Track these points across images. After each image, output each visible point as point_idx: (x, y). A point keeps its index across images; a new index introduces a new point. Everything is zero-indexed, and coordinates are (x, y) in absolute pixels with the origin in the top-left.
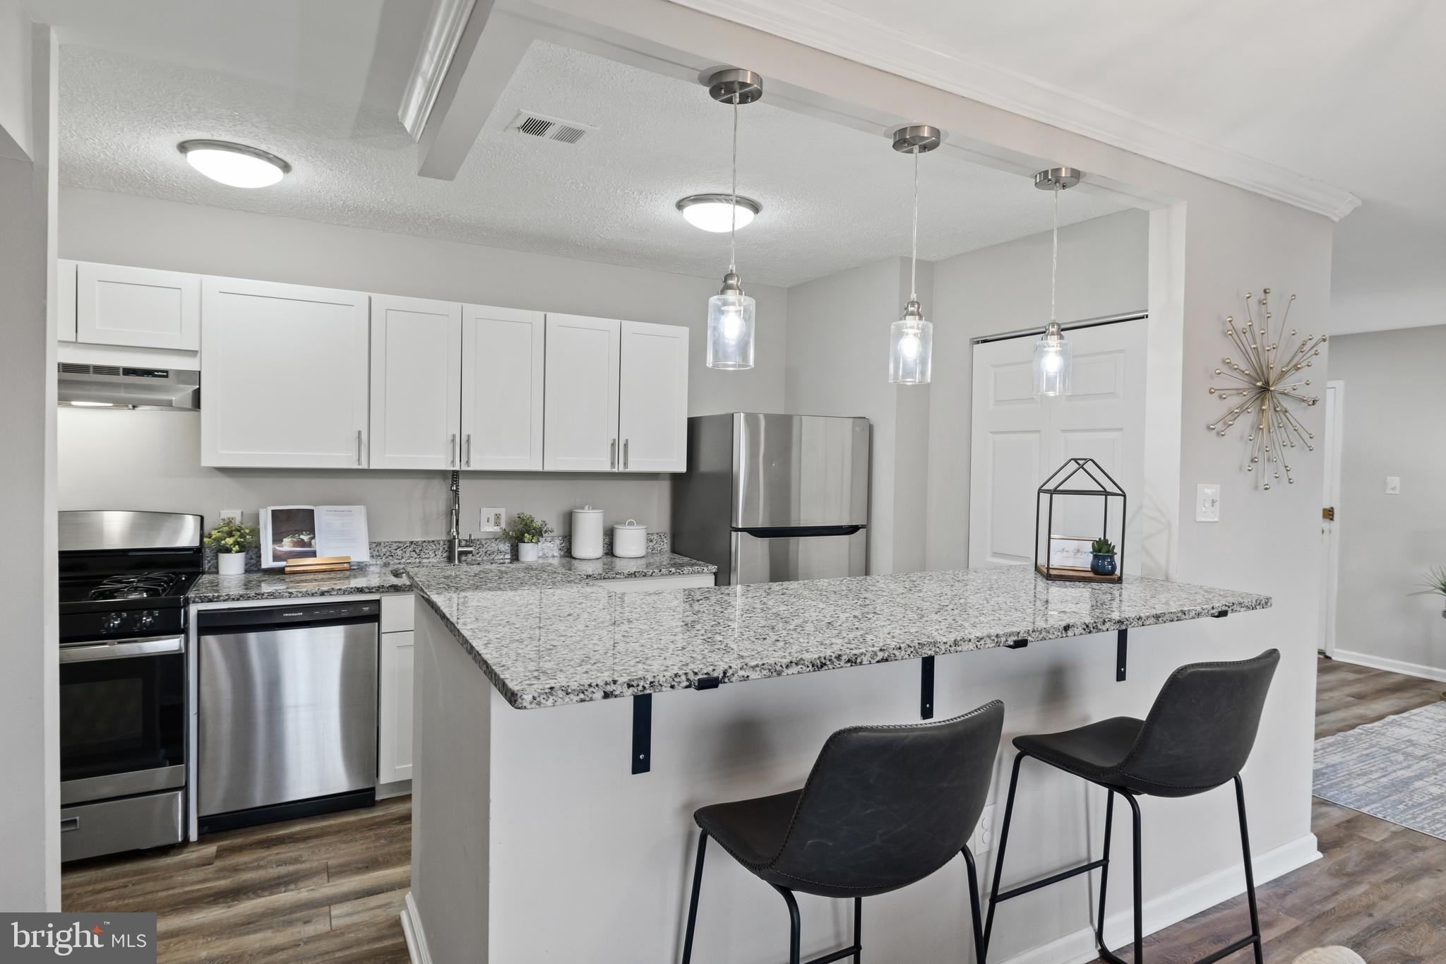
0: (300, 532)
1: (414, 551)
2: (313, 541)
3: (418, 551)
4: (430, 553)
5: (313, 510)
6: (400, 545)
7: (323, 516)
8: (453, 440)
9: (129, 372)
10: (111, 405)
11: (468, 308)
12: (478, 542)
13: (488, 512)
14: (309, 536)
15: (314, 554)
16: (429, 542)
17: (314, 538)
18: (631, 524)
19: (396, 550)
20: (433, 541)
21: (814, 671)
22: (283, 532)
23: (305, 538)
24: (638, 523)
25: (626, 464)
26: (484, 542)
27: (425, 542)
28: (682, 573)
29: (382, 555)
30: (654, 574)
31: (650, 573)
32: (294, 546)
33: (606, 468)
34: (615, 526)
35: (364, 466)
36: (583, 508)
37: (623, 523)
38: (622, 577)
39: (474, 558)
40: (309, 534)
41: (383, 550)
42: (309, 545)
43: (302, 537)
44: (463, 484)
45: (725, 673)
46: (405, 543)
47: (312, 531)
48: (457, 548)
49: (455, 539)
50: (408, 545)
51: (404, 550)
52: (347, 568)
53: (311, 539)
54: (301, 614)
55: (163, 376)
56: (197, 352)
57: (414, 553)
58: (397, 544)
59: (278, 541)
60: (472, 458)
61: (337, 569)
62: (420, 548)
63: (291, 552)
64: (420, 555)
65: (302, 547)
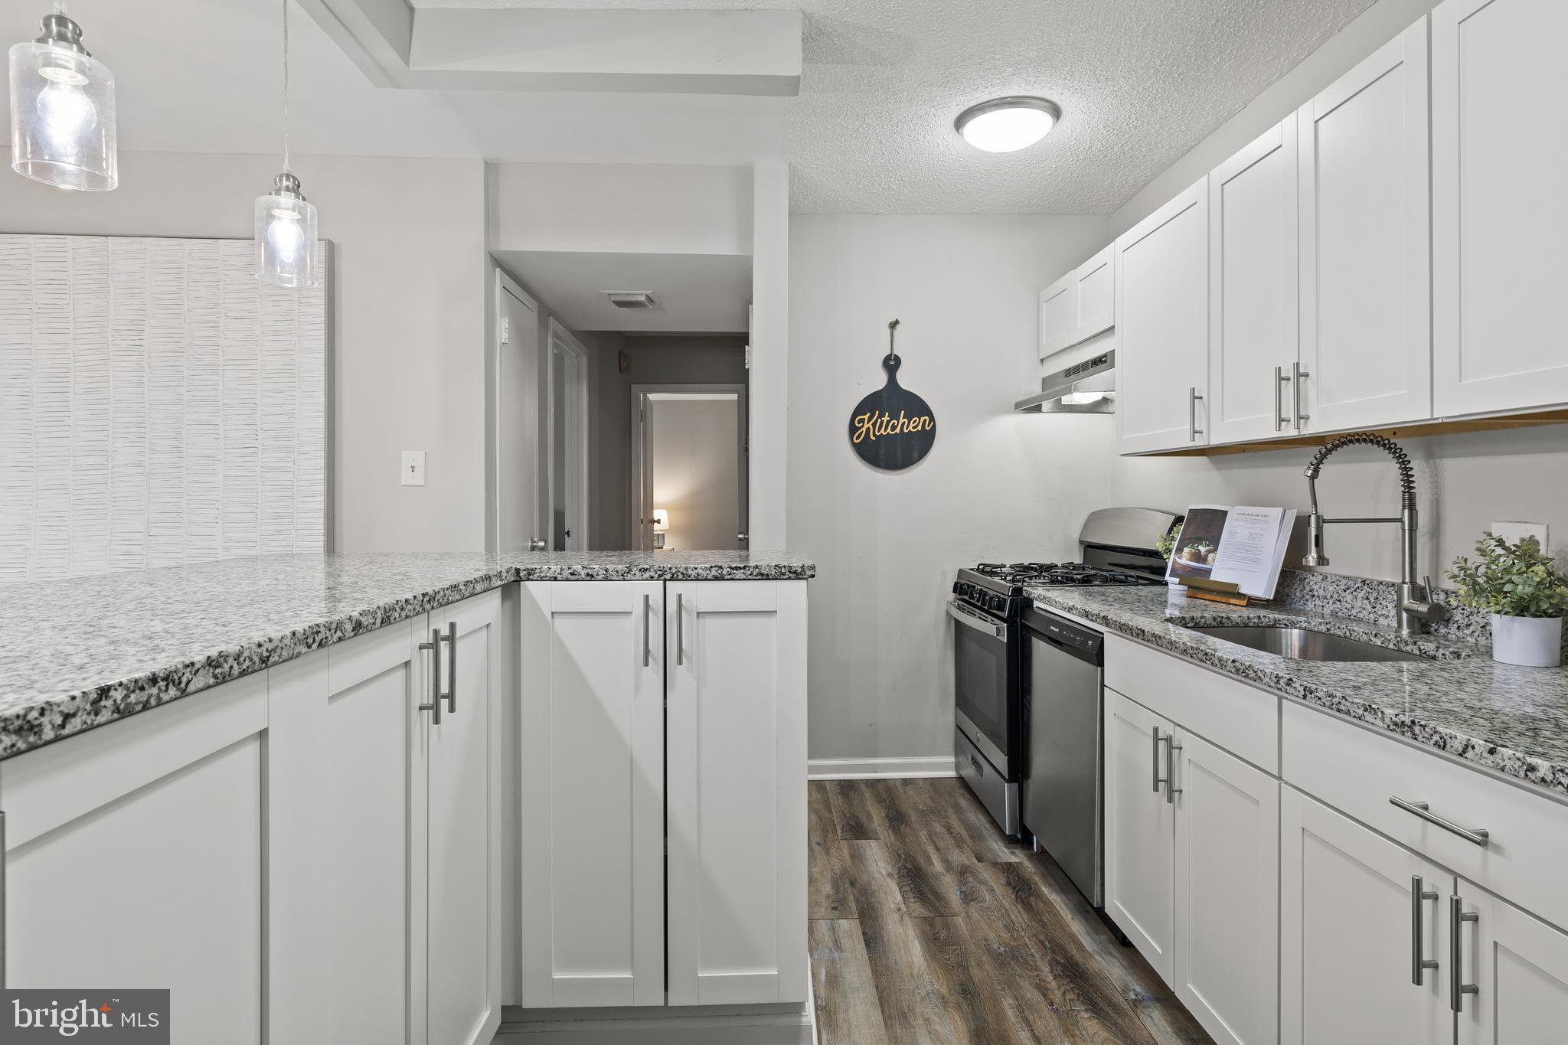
0: (1201, 540)
1: (1368, 599)
2: (1212, 555)
3: (1372, 600)
4: (1390, 607)
5: (1226, 512)
7: (1232, 521)
9: (1093, 363)
14: (1208, 548)
15: (1208, 574)
17: (1216, 550)
19: (1345, 591)
22: (1186, 539)
23: (1203, 549)
27: (1381, 583)
29: (1328, 597)
32: (1190, 560)
35: (1203, 442)
39: (1460, 634)
40: (1208, 545)
42: (1206, 560)
43: (1200, 548)
46: (1355, 580)
47: (1214, 542)
48: (1406, 602)
49: (1404, 582)
50: (1359, 585)
51: (1355, 594)
52: (1244, 603)
53: (1209, 552)
54: (1057, 630)
55: (1106, 361)
56: (1113, 327)
57: (1366, 602)
58: (1345, 582)
59: (1180, 550)
60: (1312, 409)
61: (1233, 601)
62: (1375, 595)
63: (1187, 566)
64: (1374, 607)
65: (1198, 562)
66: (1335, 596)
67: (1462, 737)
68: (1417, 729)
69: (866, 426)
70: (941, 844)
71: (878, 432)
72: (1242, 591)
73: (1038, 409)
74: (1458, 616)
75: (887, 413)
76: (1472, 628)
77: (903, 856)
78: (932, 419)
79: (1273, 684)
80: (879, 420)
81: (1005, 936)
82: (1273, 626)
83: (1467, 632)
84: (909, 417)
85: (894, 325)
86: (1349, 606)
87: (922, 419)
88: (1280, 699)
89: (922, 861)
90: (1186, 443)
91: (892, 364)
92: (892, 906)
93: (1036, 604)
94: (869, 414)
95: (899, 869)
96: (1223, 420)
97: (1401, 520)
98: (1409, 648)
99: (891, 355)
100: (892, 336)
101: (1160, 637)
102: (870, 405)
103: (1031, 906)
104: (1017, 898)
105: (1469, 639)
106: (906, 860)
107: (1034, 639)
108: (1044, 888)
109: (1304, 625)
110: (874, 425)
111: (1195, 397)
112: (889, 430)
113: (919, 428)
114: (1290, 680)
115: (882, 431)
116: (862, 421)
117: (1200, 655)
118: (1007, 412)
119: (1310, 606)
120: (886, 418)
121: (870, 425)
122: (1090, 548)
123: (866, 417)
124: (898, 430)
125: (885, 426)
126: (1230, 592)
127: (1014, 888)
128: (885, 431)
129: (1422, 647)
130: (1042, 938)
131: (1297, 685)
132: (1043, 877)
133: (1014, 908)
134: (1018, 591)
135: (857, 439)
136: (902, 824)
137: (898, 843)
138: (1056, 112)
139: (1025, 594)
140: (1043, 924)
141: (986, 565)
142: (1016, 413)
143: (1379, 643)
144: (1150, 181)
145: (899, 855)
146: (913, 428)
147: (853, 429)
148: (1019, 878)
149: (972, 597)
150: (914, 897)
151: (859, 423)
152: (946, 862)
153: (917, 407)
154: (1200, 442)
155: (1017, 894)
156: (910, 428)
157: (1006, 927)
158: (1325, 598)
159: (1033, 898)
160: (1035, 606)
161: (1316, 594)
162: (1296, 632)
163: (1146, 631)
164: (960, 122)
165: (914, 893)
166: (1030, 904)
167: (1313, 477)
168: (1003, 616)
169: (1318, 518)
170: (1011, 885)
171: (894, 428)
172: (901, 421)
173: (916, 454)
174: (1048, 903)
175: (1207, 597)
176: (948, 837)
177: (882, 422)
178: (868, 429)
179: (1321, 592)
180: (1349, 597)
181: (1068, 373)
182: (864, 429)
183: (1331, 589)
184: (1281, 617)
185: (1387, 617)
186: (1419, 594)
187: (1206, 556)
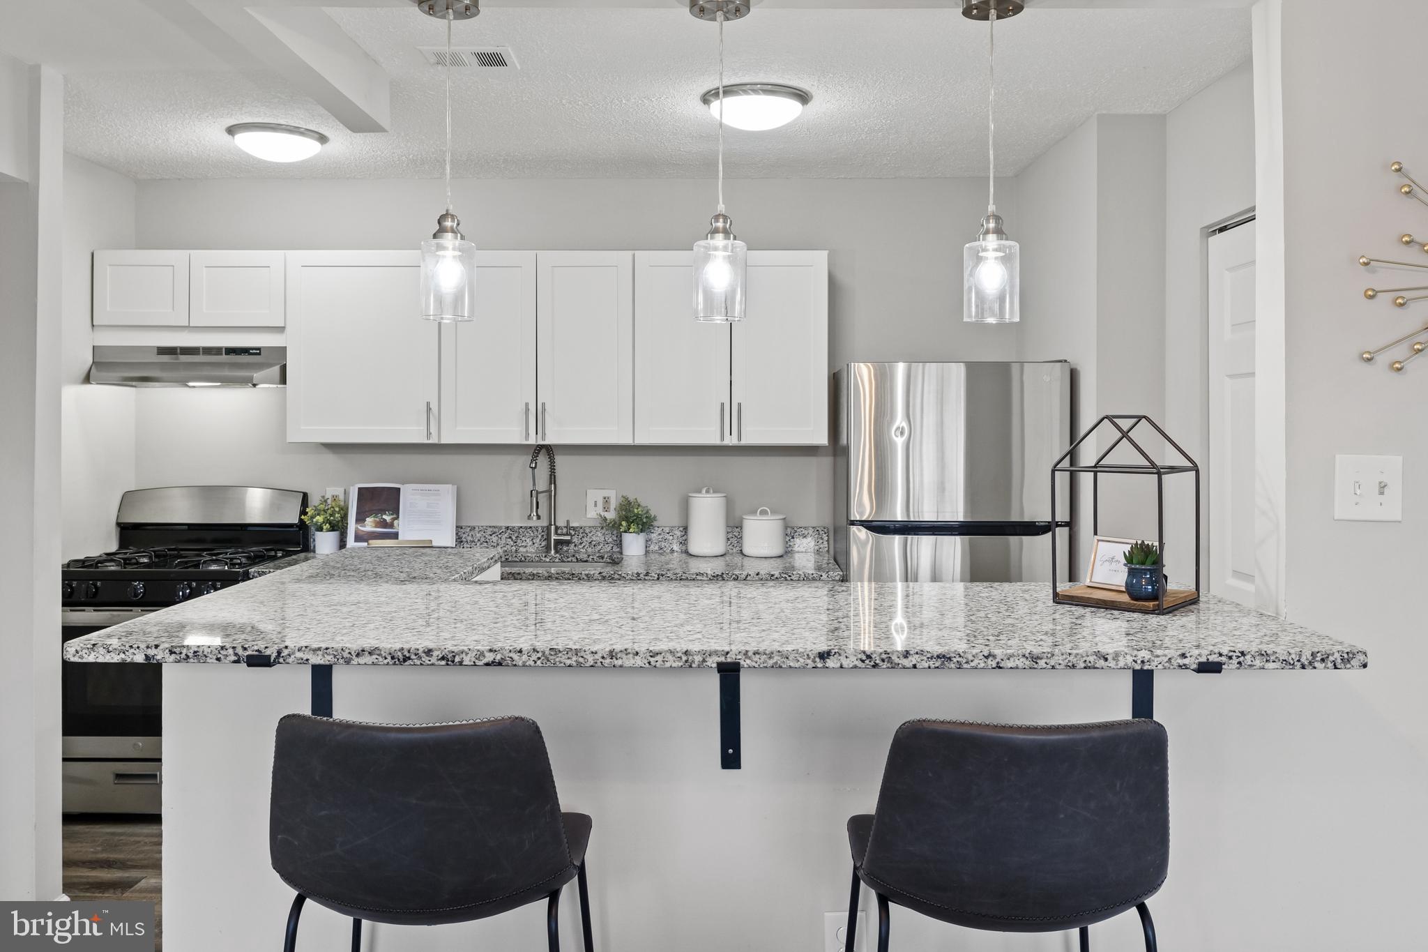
0: (383, 511)
1: (510, 537)
2: (396, 522)
3: (514, 538)
4: (528, 541)
5: (399, 489)
6: (496, 530)
7: (407, 496)
8: (527, 410)
9: (231, 351)
10: (219, 384)
11: (542, 254)
12: (581, 531)
13: (595, 495)
14: (392, 517)
15: (395, 536)
16: (526, 528)
17: (397, 518)
18: (764, 513)
19: (491, 535)
20: (531, 527)
21: (395, 664)
22: (366, 512)
23: (388, 518)
24: (773, 512)
25: (740, 438)
26: (587, 531)
27: (521, 527)
30: (749, 578)
31: (743, 576)
33: (715, 441)
34: (744, 517)
35: (434, 440)
36: (700, 492)
37: (754, 512)
38: (706, 579)
39: (576, 549)
40: (392, 514)
41: (478, 535)
42: (391, 525)
43: (384, 517)
44: (560, 460)
45: (279, 652)
46: (500, 528)
47: (396, 511)
48: (553, 536)
49: (551, 525)
50: (504, 530)
51: (499, 536)
53: (394, 519)
55: (267, 354)
56: (284, 327)
57: (510, 540)
58: (491, 529)
59: (360, 520)
60: (549, 430)
62: (516, 535)
63: (372, 533)
64: (516, 542)
65: (384, 528)
96: (457, 427)
97: (550, 491)
105: (582, 550)
111: (429, 409)
122: (129, 532)
129: (578, 557)
154: (432, 441)
167: (535, 467)
169: (536, 491)
181: (168, 351)
187: (392, 523)
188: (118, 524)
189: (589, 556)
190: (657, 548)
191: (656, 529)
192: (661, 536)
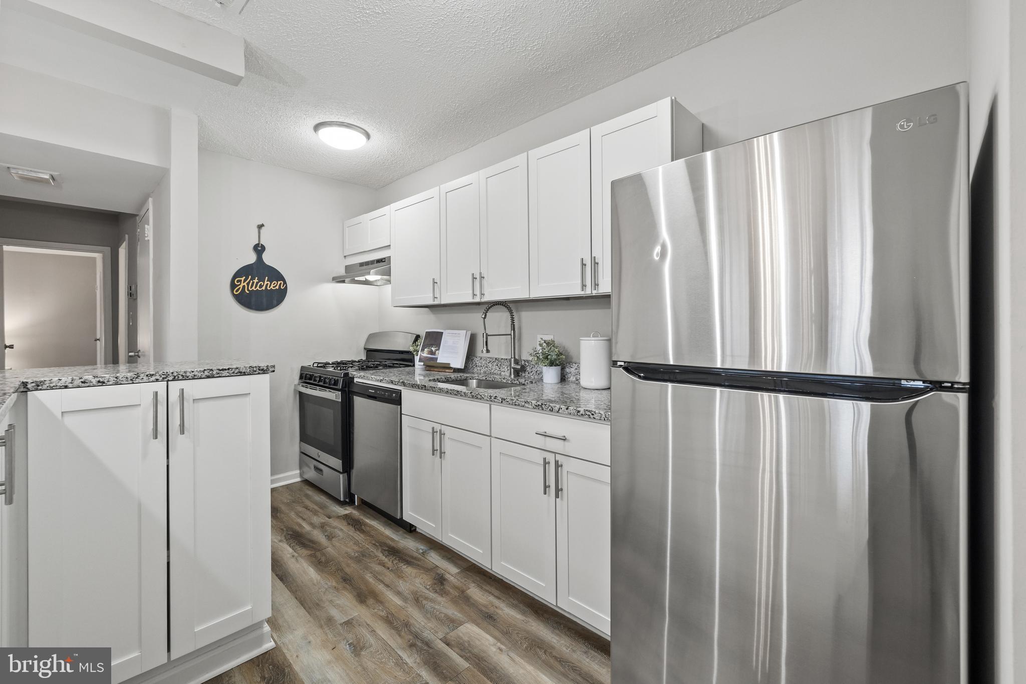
0: (432, 345)
5: (442, 333)
7: (448, 337)
8: (473, 278)
9: (377, 261)
11: (482, 172)
14: (435, 348)
15: (436, 360)
17: (439, 349)
19: (489, 363)
22: (426, 345)
23: (433, 349)
25: (596, 285)
27: (503, 359)
28: (591, 416)
30: (560, 411)
31: (557, 409)
32: (428, 354)
36: (589, 336)
38: (530, 406)
43: (432, 348)
44: (523, 314)
47: (438, 345)
48: (513, 365)
49: (512, 358)
50: (494, 360)
51: (493, 364)
52: (452, 371)
53: (436, 350)
54: (374, 391)
55: (385, 261)
56: (390, 245)
58: (489, 359)
59: (423, 350)
60: (486, 291)
61: (447, 371)
62: (501, 364)
63: (427, 357)
65: (431, 355)
66: (485, 365)
67: (558, 406)
68: (543, 406)
69: (242, 284)
70: (305, 517)
71: (251, 288)
72: (451, 366)
73: (343, 282)
74: (528, 369)
75: (257, 278)
76: (533, 373)
77: (285, 529)
78: (285, 283)
79: (488, 399)
80: (252, 281)
81: (356, 548)
82: (466, 379)
83: (531, 374)
84: (271, 280)
85: (260, 227)
86: (491, 369)
87: (279, 282)
88: (490, 405)
89: (297, 528)
90: (430, 302)
91: (259, 249)
92: (289, 556)
93: (356, 380)
94: (244, 277)
95: (285, 536)
96: (447, 293)
97: (511, 335)
98: (515, 382)
99: (259, 244)
100: (259, 233)
101: (434, 388)
102: (245, 272)
103: (363, 530)
104: (355, 529)
105: (532, 377)
106: (287, 530)
107: (355, 397)
108: (366, 520)
109: (477, 378)
110: (248, 284)
111: (434, 283)
112: (258, 288)
113: (277, 287)
114: (496, 396)
115: (253, 288)
116: (240, 281)
117: (455, 393)
118: (327, 281)
119: (475, 370)
120: (256, 281)
121: (245, 284)
122: (369, 352)
123: (243, 279)
124: (264, 288)
125: (254, 285)
126: (446, 367)
127: (352, 525)
128: (255, 287)
129: (519, 381)
130: (374, 542)
131: (499, 398)
132: (364, 515)
133: (355, 534)
134: (346, 375)
135: (236, 292)
136: (277, 513)
137: (279, 523)
138: (368, 136)
139: (350, 376)
140: (370, 536)
141: (319, 363)
142: (331, 283)
143: (505, 381)
144: (399, 179)
145: (282, 529)
146: (274, 287)
147: (233, 286)
148: (353, 520)
149: (315, 380)
150: (300, 547)
151: (238, 282)
152: (312, 525)
153: (276, 275)
154: (437, 302)
155: (354, 526)
156: (272, 287)
157: (354, 544)
158: (481, 366)
159: (363, 527)
160: (355, 381)
161: (477, 365)
162: (475, 381)
163: (427, 385)
164: (317, 127)
165: (299, 545)
166: (362, 529)
167: (485, 318)
168: (338, 388)
169: (486, 334)
170: (350, 524)
171: (261, 286)
172: (266, 283)
173: (275, 302)
174: (371, 526)
175: (436, 370)
176: (308, 512)
177: (253, 283)
178: (244, 286)
179: (480, 364)
180: (490, 365)
181: (362, 264)
182: (241, 286)
183: (484, 362)
184: (468, 375)
185: (504, 372)
186: (517, 362)
187: (435, 352)
188: (365, 349)
189: (525, 381)
190: (574, 379)
191: (574, 364)
192: (577, 371)
